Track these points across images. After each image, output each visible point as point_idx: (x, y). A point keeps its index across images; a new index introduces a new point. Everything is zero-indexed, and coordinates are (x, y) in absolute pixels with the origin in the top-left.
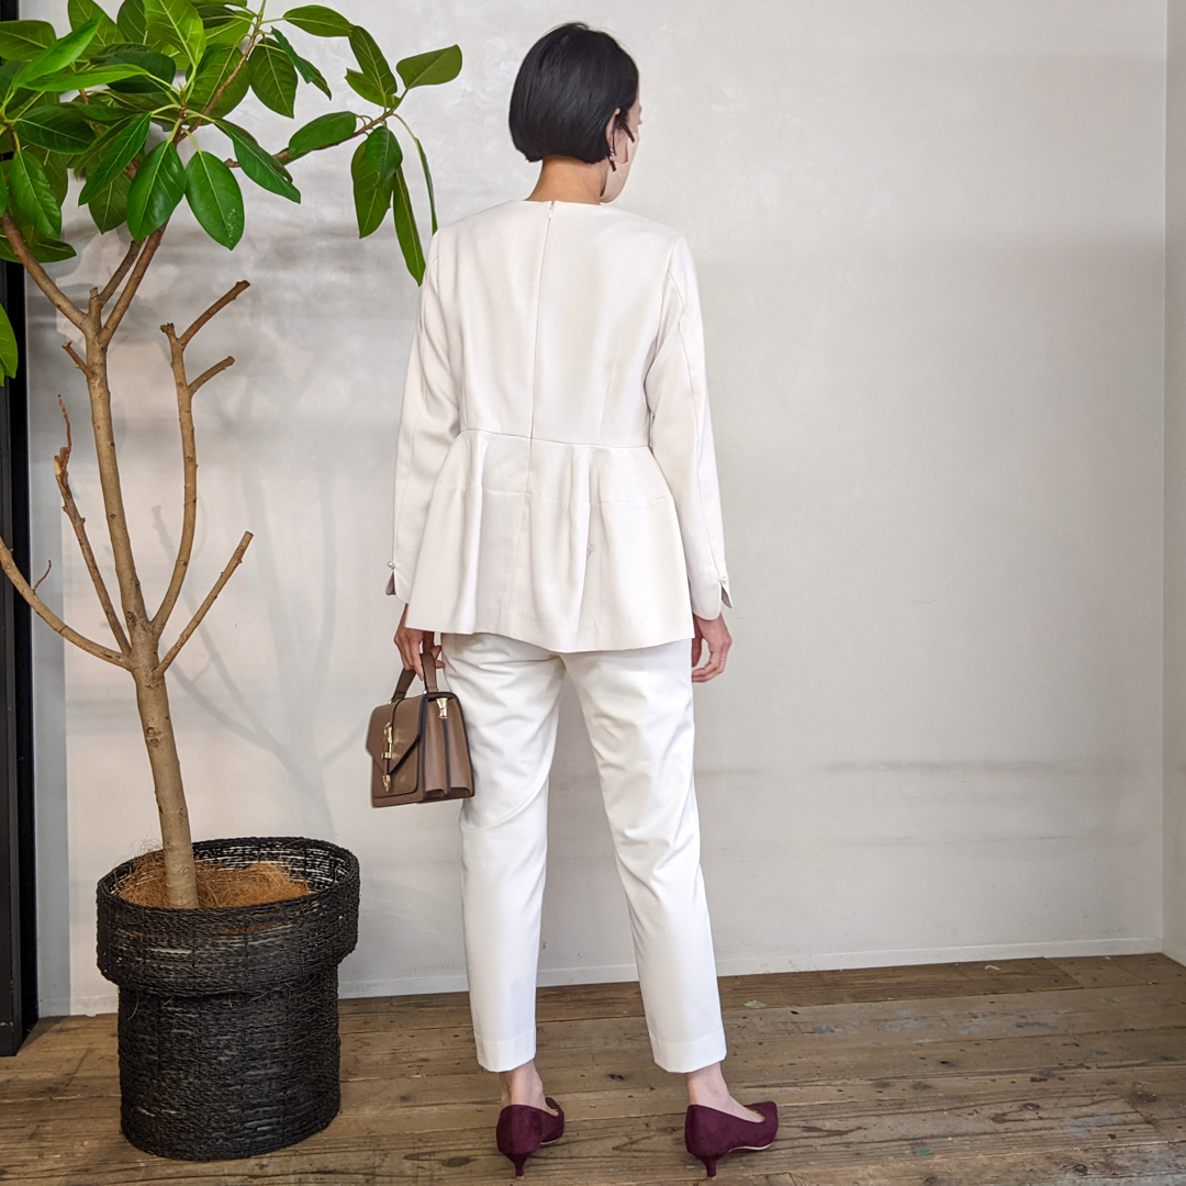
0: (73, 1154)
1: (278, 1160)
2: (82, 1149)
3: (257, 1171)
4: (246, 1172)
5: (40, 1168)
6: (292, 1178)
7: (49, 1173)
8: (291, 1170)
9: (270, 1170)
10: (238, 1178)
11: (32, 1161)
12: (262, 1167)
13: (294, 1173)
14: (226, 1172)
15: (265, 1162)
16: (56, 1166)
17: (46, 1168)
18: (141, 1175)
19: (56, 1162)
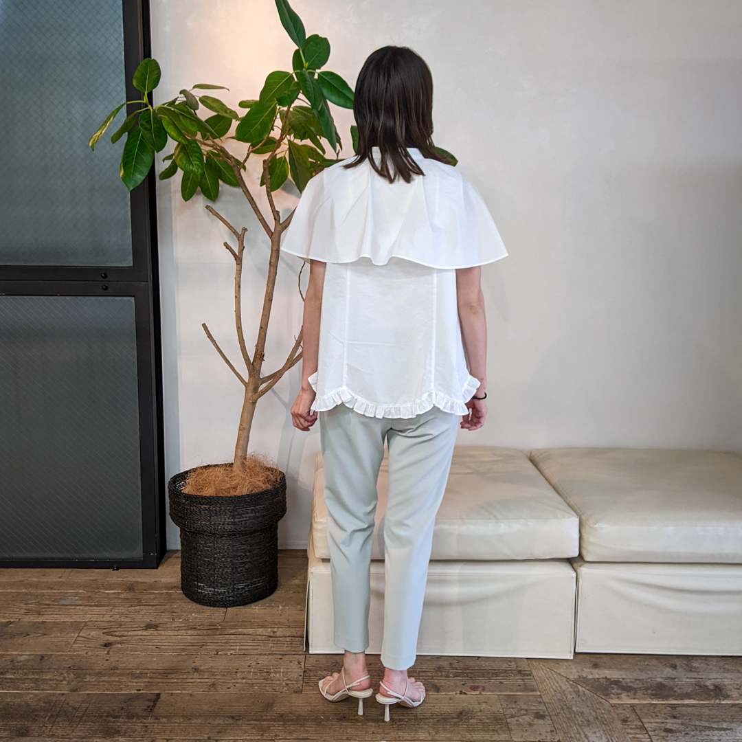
0: (187, 620)
1: (281, 629)
2: (191, 617)
3: (272, 634)
4: (267, 634)
5: (173, 625)
6: (288, 639)
7: (177, 629)
8: (288, 635)
9: (278, 634)
10: (264, 637)
11: (170, 622)
12: (274, 632)
13: (289, 636)
14: (258, 633)
15: (275, 630)
16: (180, 625)
17: (176, 626)
18: (218, 632)
19: (180, 623)
